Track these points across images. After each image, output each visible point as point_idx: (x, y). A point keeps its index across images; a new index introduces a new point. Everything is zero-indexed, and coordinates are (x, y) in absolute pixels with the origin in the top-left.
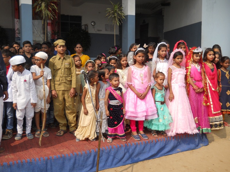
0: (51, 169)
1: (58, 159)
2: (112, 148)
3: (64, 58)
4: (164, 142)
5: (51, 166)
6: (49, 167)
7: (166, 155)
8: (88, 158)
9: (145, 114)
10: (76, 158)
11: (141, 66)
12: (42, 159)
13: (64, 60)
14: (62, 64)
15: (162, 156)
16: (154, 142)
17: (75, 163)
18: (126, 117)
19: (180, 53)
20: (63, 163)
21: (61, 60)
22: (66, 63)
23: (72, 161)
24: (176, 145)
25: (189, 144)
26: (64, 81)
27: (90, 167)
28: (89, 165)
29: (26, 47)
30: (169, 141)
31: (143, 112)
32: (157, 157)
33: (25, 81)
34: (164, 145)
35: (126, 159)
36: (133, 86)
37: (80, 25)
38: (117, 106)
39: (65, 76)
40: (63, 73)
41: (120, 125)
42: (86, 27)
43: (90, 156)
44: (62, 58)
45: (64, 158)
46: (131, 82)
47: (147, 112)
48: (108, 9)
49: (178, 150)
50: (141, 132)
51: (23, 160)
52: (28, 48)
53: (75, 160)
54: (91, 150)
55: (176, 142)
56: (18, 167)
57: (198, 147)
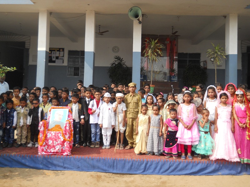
0: (117, 166)
1: (121, 160)
2: (160, 161)
3: (134, 95)
4: (206, 165)
5: (117, 164)
6: (115, 164)
7: (206, 174)
8: (141, 164)
9: (191, 140)
10: (133, 162)
11: (188, 104)
12: (111, 159)
13: (134, 97)
14: (132, 99)
15: (203, 175)
16: (196, 163)
17: (132, 166)
18: (178, 142)
19: (225, 94)
20: (124, 164)
21: (132, 97)
22: (135, 99)
23: (130, 164)
24: (217, 168)
25: (230, 170)
26: (133, 111)
27: (142, 171)
28: (142, 169)
29: (120, 87)
30: (211, 164)
31: (190, 138)
32: (198, 175)
33: (109, 109)
34: (205, 166)
35: (171, 171)
36: (182, 118)
37: (199, 62)
38: (172, 131)
39: (133, 108)
40: (132, 106)
41: (174, 147)
42: (205, 63)
43: (143, 163)
44: (133, 95)
45: (125, 161)
46: (181, 116)
47: (192, 138)
48: (209, 50)
49: (220, 173)
50: (189, 154)
51: (101, 157)
52: (121, 88)
53: (132, 163)
54: (145, 160)
55: (218, 166)
56: (97, 161)
57: (240, 174)
